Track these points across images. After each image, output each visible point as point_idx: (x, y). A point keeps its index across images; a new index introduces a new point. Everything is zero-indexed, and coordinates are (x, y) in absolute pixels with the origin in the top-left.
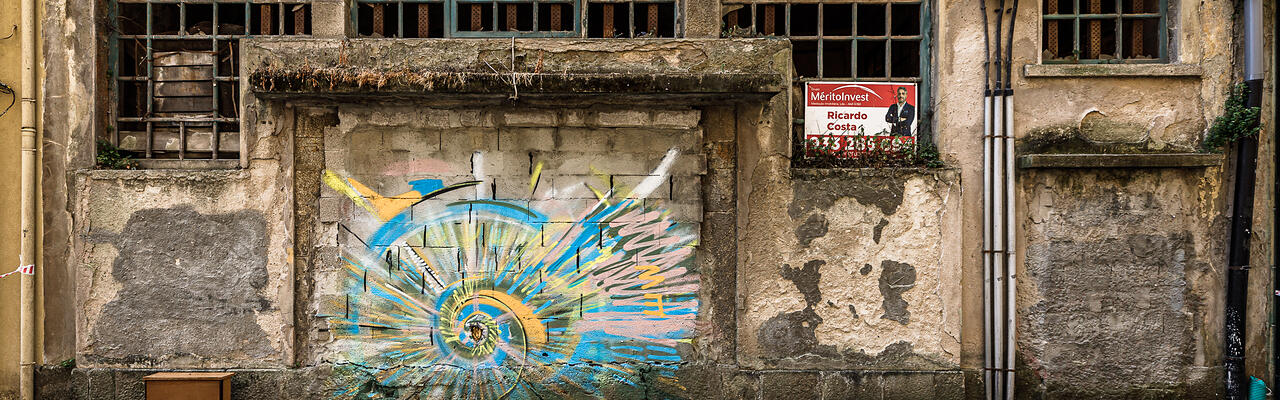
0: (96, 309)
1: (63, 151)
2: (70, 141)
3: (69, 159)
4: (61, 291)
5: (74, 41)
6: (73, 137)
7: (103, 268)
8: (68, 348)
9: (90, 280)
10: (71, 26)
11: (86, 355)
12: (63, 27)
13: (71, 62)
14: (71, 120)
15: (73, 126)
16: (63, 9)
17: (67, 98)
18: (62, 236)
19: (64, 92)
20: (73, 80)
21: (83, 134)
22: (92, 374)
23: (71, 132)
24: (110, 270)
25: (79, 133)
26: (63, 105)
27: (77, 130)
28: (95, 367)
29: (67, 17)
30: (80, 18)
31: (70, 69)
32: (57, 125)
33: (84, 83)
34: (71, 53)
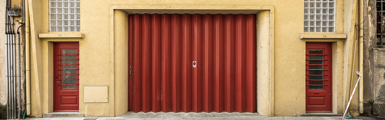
0: (379, 87)
1: (367, 43)
2: (370, 40)
3: (369, 45)
4: (367, 82)
5: (371, 13)
6: (370, 39)
7: (381, 75)
8: (369, 97)
9: (378, 79)
10: (370, 8)
11: (377, 99)
12: (367, 9)
13: (370, 18)
14: (370, 34)
15: (370, 36)
16: (368, 4)
17: (369, 28)
18: (367, 66)
19: (368, 27)
20: (370, 23)
21: (373, 38)
22: (380, 104)
23: (370, 38)
24: (383, 76)
25: (372, 38)
26: (368, 30)
27: (372, 37)
28: (380, 103)
29: (369, 6)
30: (372, 6)
31: (370, 20)
32: (366, 36)
33: (373, 24)
34: (370, 16)
